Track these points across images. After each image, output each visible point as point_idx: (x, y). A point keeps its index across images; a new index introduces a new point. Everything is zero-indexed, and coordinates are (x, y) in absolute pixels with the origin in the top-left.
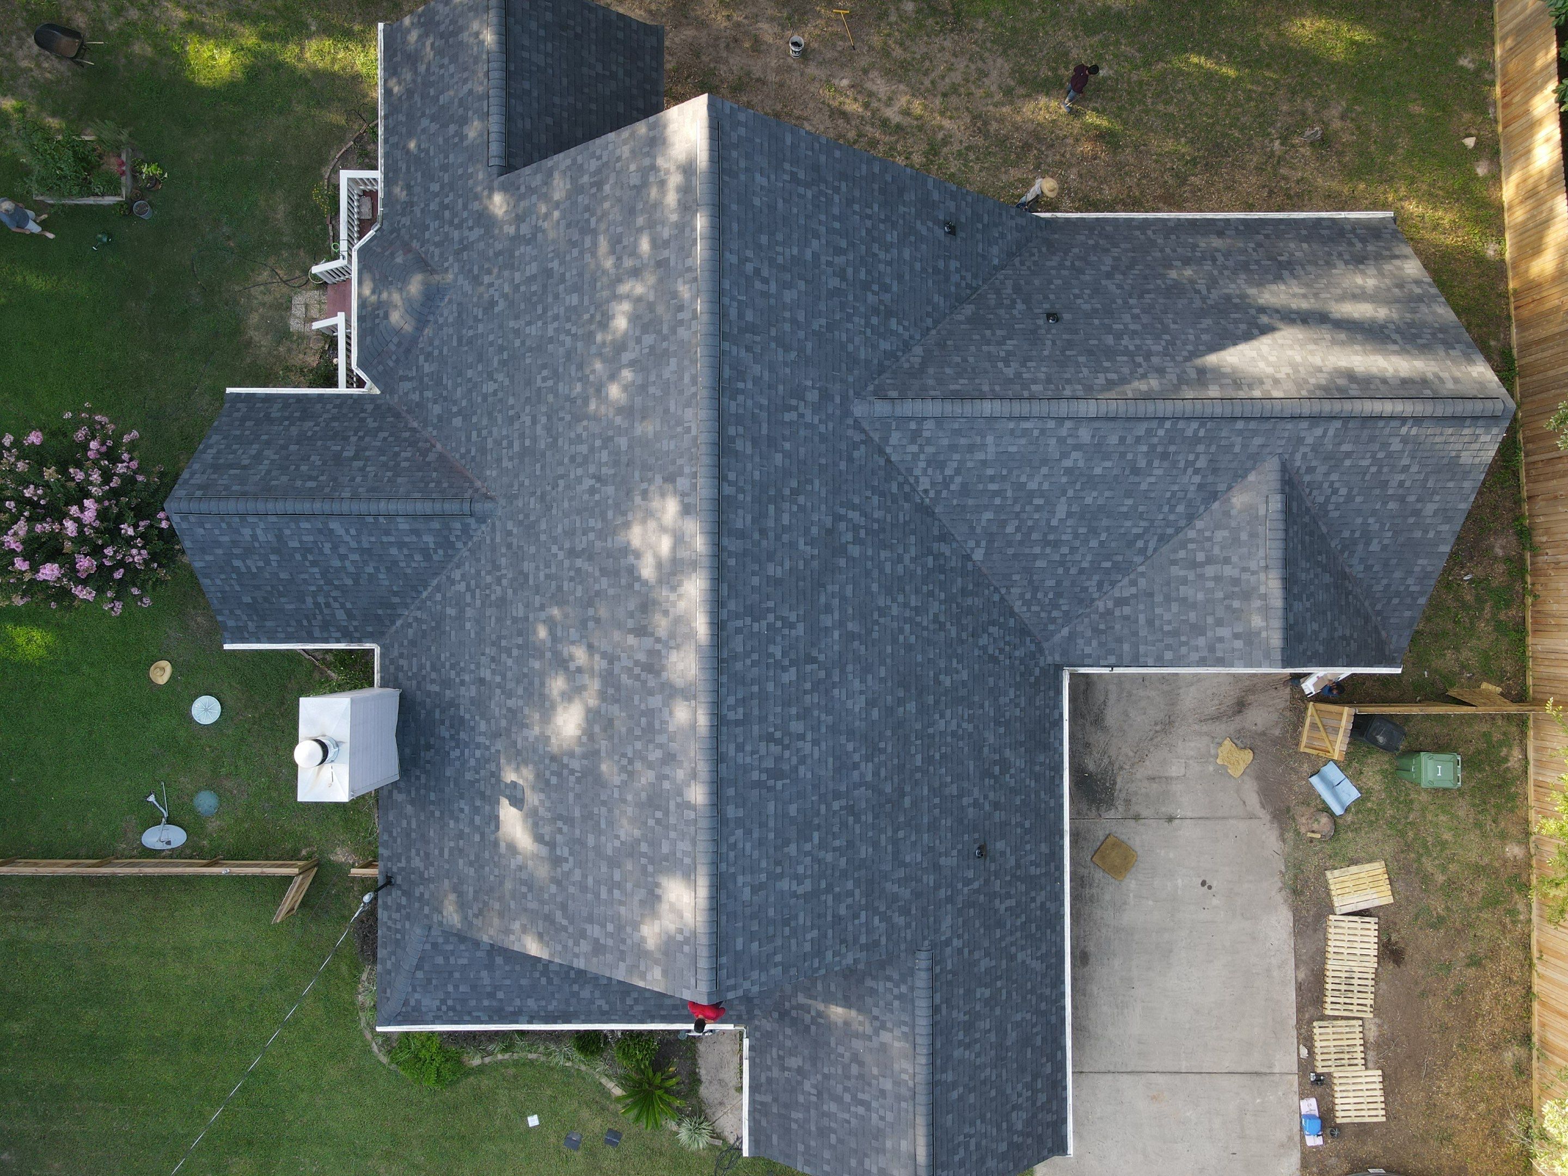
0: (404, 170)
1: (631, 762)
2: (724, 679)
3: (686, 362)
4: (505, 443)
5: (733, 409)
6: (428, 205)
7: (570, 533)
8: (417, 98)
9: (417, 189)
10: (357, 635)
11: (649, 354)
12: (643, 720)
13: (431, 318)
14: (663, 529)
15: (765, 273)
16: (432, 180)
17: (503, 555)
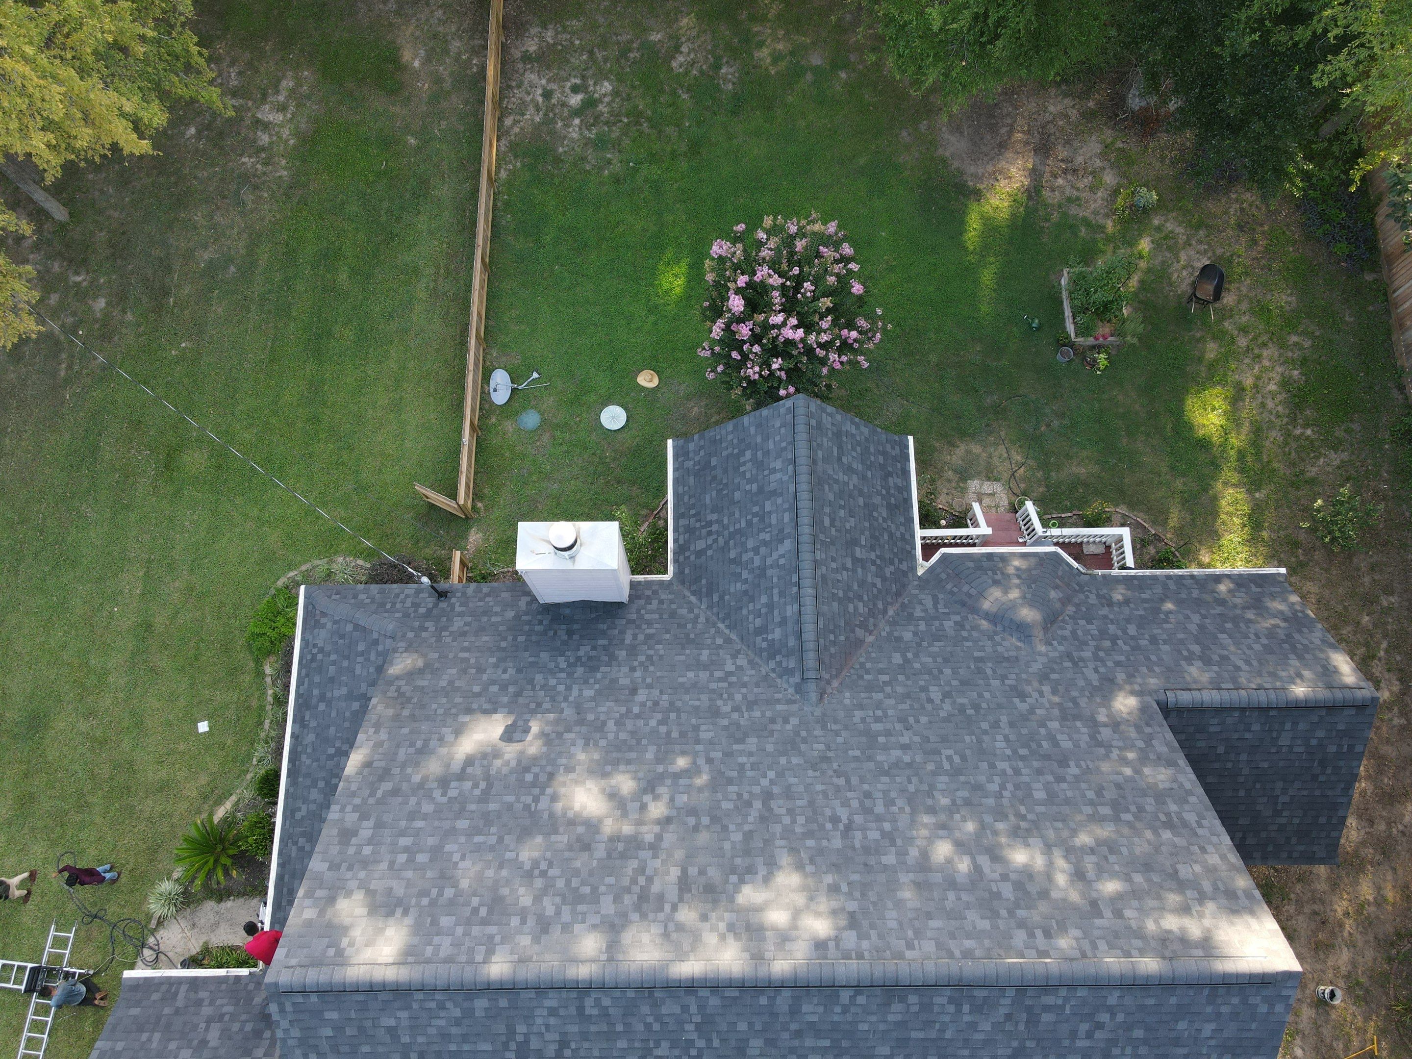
0: (1143, 596)
1: (543, 874)
2: (631, 994)
3: (987, 943)
4: (879, 713)
5: (939, 1000)
6: (1112, 622)
7: (788, 794)
8: (1218, 610)
9: (1126, 610)
10: (681, 558)
11: (991, 892)
12: (587, 890)
13: (999, 628)
14: (796, 914)
15: (1098, 1035)
16: (1140, 627)
17: (763, 715)
